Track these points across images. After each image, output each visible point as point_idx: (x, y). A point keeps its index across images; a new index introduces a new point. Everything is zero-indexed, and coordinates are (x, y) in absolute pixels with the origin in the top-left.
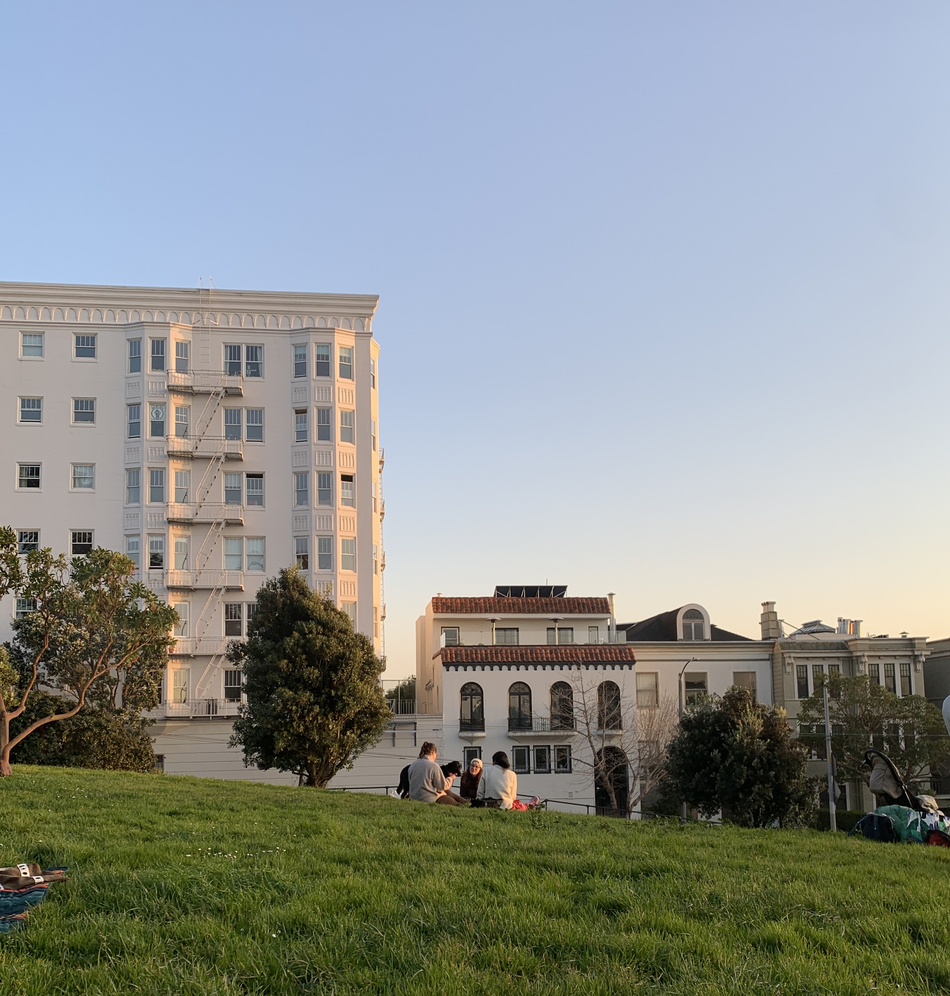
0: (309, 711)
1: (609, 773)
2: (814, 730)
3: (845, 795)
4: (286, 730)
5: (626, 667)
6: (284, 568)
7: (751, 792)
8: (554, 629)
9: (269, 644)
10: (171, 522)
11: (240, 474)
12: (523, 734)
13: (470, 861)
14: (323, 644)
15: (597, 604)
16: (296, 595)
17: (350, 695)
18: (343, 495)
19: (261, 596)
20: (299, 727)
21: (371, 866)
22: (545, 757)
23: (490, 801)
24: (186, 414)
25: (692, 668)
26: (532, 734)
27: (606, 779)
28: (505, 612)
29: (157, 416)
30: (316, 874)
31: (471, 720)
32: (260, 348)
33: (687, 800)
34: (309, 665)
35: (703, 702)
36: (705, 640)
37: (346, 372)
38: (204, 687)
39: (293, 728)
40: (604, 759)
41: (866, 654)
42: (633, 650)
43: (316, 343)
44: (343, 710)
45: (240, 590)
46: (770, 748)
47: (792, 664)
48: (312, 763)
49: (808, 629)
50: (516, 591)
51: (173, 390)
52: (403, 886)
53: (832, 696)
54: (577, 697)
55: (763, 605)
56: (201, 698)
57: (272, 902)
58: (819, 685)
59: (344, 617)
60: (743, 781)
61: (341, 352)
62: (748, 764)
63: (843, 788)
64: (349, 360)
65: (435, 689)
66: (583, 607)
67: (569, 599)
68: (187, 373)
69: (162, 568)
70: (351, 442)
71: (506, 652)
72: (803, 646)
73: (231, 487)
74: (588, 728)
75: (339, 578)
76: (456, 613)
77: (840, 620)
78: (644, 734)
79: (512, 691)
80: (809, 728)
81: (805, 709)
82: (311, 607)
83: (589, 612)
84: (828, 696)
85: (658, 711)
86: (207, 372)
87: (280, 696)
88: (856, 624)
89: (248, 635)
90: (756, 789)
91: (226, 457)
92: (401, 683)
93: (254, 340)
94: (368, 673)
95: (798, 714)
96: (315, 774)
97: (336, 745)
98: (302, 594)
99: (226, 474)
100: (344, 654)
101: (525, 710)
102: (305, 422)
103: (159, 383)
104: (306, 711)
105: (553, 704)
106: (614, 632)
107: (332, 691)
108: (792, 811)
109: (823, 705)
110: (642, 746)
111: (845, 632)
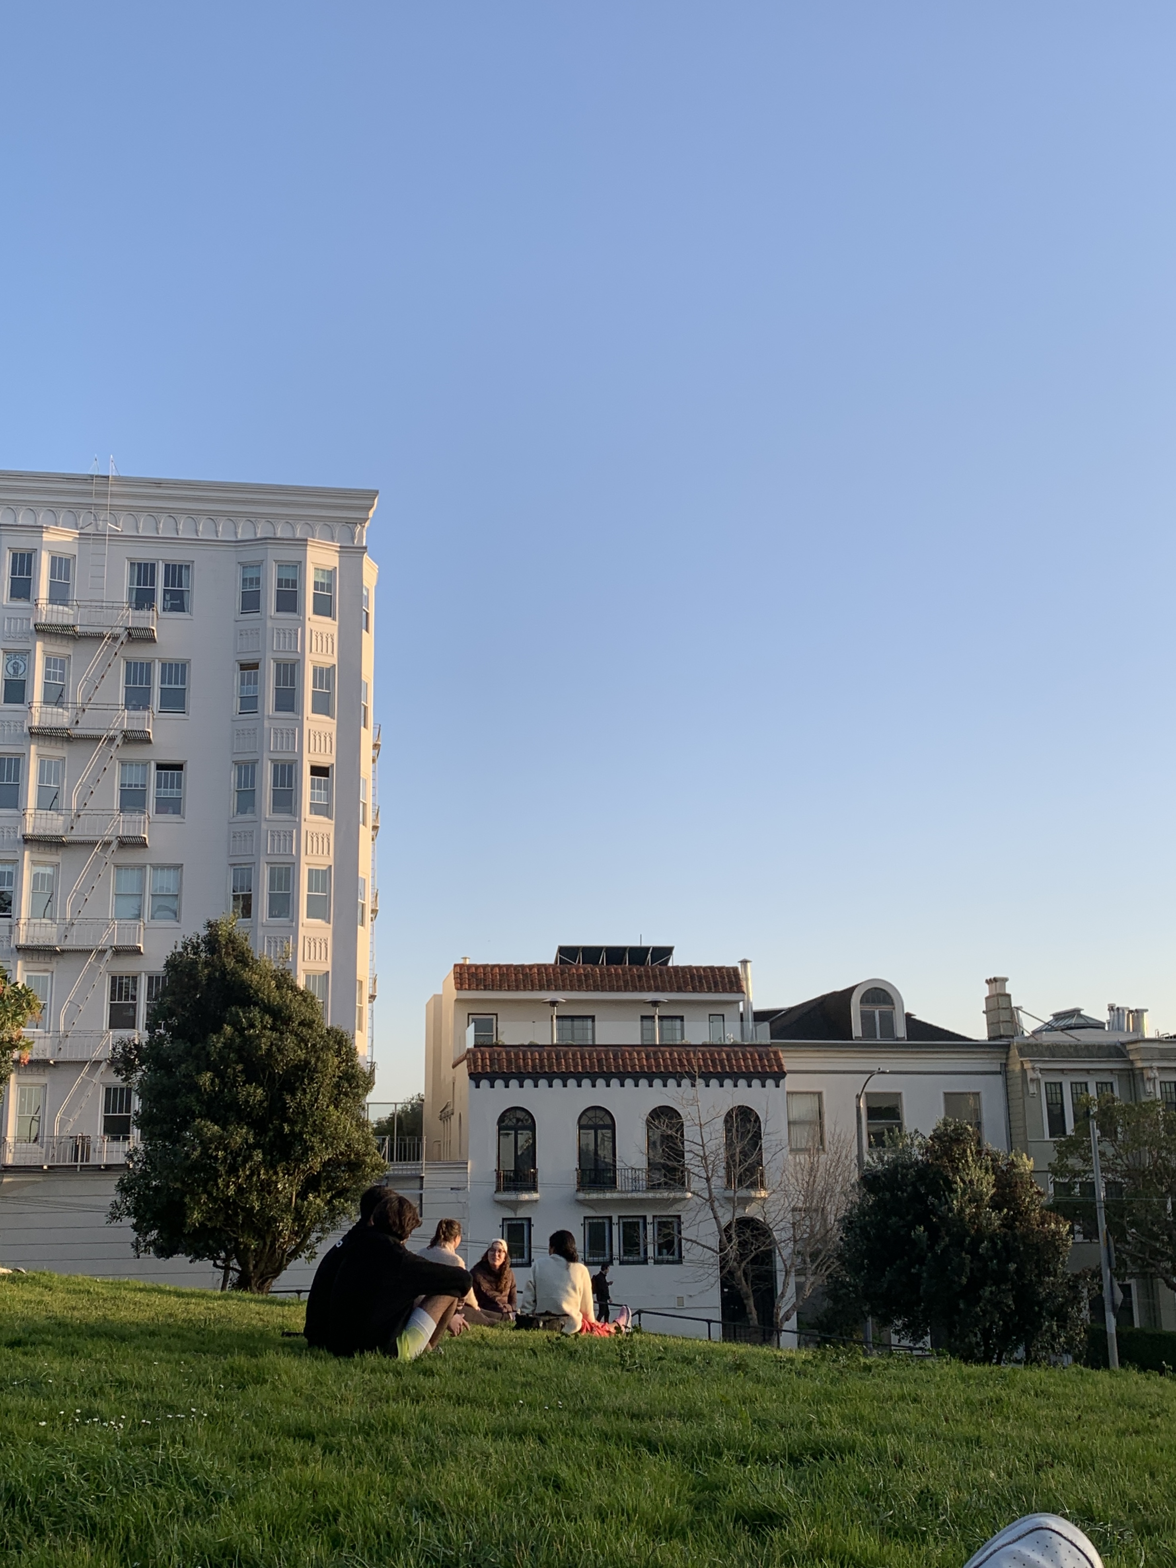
0: (245, 1161)
1: (743, 1265)
2: (1077, 1190)
3: (1131, 1303)
4: (205, 1191)
5: (770, 1083)
6: (212, 919)
7: (979, 1299)
8: (653, 1017)
9: (181, 1046)
10: (28, 841)
11: (145, 764)
12: (601, 1196)
13: (520, 1434)
14: (272, 1044)
15: (722, 977)
16: (231, 963)
17: (315, 1131)
18: (312, 798)
19: (171, 965)
20: (228, 1187)
21: (351, 1443)
22: (638, 1237)
23: (547, 1318)
24: (62, 668)
25: (879, 1085)
26: (615, 1195)
27: (740, 1273)
28: (572, 989)
29: (16, 670)
30: (261, 1459)
31: (516, 1171)
32: (188, 567)
33: (873, 1313)
34: (248, 1081)
35: (896, 1145)
36: (898, 1039)
37: (324, 607)
38: (70, 1116)
39: (218, 1188)
40: (735, 1240)
41: (1155, 1064)
42: (781, 1055)
43: (276, 561)
44: (302, 1158)
45: (137, 951)
46: (1008, 1223)
47: (1038, 1080)
48: (247, 1248)
49: (1062, 1023)
50: (591, 954)
51: (44, 631)
52: (406, 1481)
53: (1104, 1134)
54: (690, 1133)
55: (989, 982)
56: (64, 1134)
57: (187, 1510)
58: (1082, 1116)
59: (309, 999)
60: (964, 1280)
61: (316, 575)
62: (973, 1251)
63: (1126, 1290)
64: (329, 587)
65: (455, 1119)
66: (700, 982)
67: (676, 968)
68: (66, 605)
69: (10, 916)
70: (327, 714)
71: (574, 1055)
72: (1054, 1051)
73: (130, 785)
74: (709, 1186)
75: (302, 932)
76: (493, 990)
77: (1111, 1008)
78: (802, 1198)
79: (584, 1121)
80: (1068, 1187)
81: (1062, 1155)
82: (255, 983)
83: (710, 990)
84: (1098, 1133)
85: (823, 1157)
86: (99, 604)
87: (199, 1133)
88: (1138, 1014)
89: (148, 1027)
90: (986, 1292)
91: (125, 736)
92: (399, 1107)
93: (177, 555)
94: (346, 1094)
95: (1049, 1164)
96: (251, 1268)
97: (289, 1219)
98: (241, 961)
99: (123, 763)
100: (307, 1063)
101: (604, 1153)
102: (256, 683)
103: (22, 619)
104: (240, 1159)
105: (651, 1144)
106: (750, 1024)
107: (286, 1126)
108: (1046, 1331)
109: (1089, 1148)
110: (798, 1218)
111: (1120, 1029)
